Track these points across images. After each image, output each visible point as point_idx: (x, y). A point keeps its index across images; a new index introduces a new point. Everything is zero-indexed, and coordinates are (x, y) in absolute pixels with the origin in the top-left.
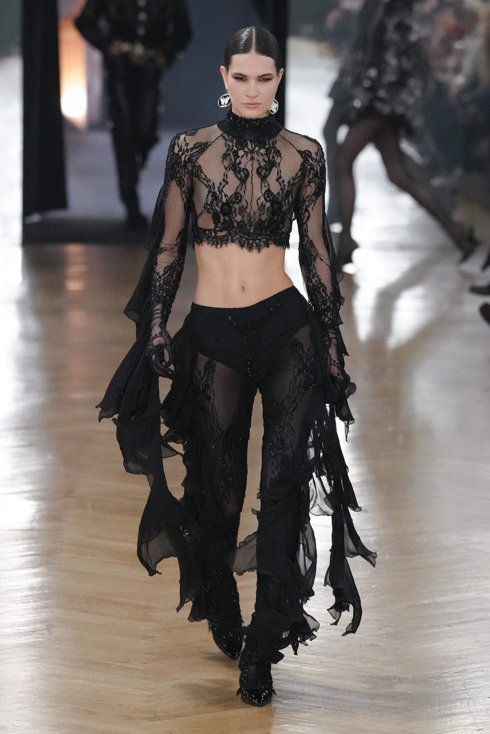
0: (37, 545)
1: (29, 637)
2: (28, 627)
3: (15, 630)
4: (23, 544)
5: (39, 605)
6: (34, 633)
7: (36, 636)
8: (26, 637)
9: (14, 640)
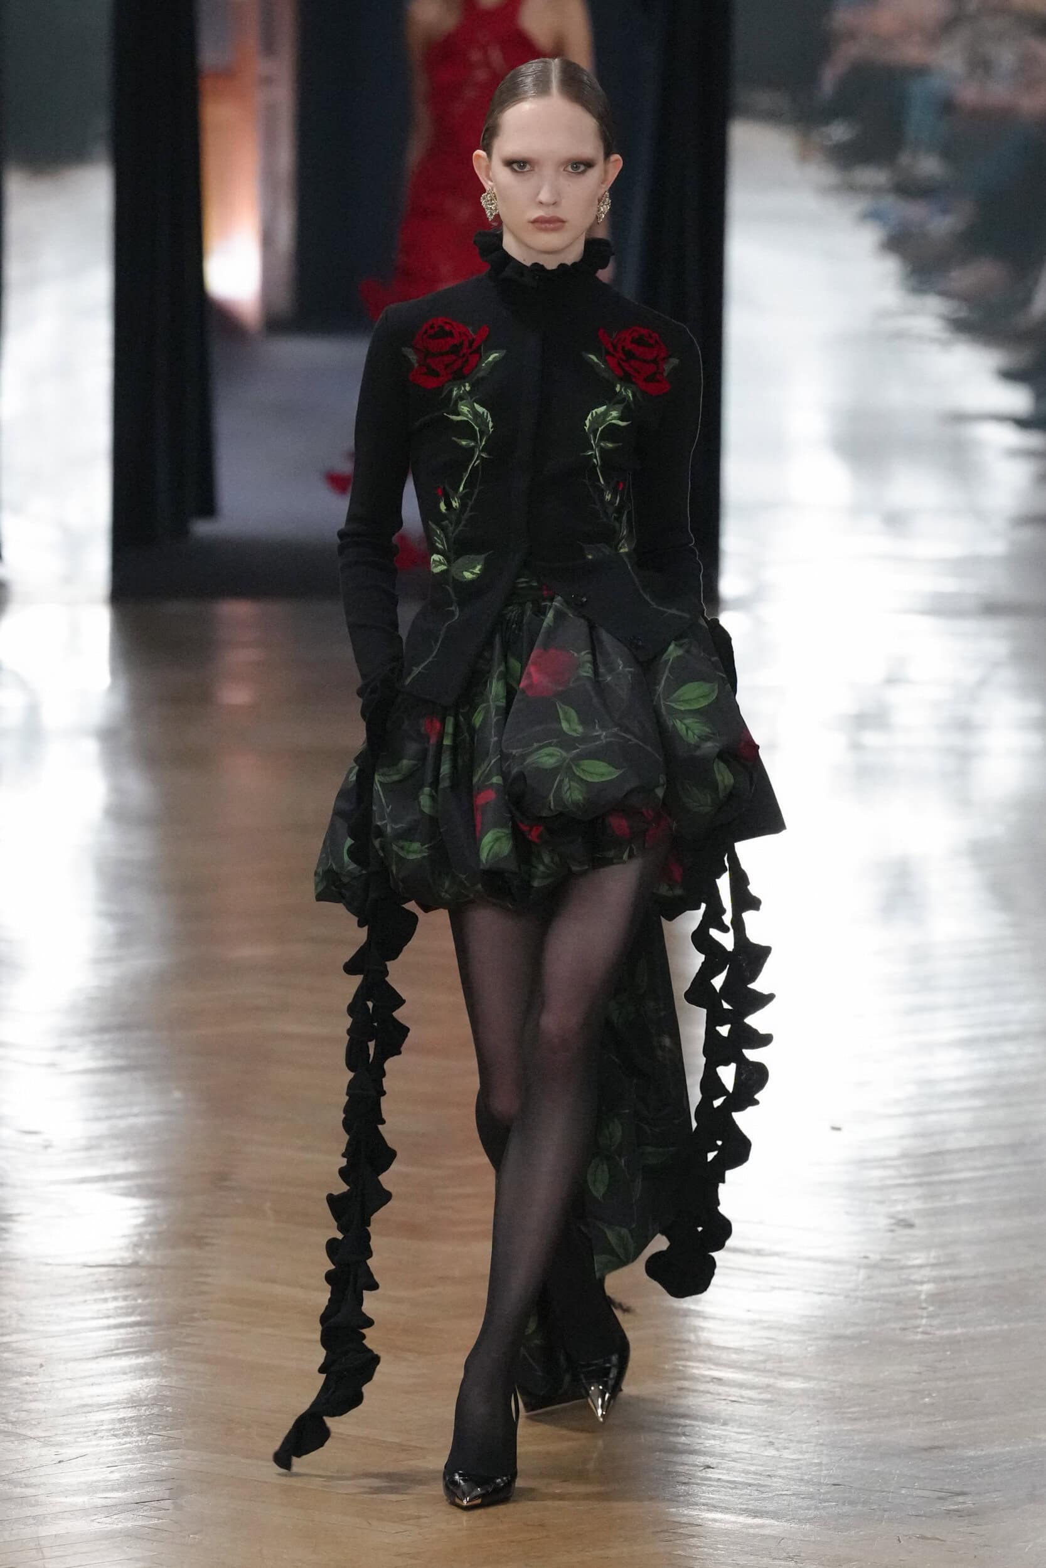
0: (147, 1301)
1: (130, 1515)
2: (126, 1493)
3: (98, 1500)
4: (115, 1299)
5: (151, 1440)
6: (139, 1506)
7: (144, 1514)
8: (123, 1516)
9: (95, 1524)
